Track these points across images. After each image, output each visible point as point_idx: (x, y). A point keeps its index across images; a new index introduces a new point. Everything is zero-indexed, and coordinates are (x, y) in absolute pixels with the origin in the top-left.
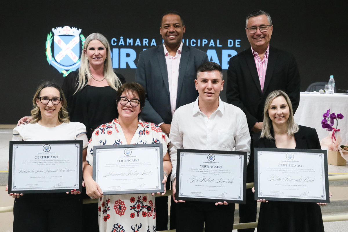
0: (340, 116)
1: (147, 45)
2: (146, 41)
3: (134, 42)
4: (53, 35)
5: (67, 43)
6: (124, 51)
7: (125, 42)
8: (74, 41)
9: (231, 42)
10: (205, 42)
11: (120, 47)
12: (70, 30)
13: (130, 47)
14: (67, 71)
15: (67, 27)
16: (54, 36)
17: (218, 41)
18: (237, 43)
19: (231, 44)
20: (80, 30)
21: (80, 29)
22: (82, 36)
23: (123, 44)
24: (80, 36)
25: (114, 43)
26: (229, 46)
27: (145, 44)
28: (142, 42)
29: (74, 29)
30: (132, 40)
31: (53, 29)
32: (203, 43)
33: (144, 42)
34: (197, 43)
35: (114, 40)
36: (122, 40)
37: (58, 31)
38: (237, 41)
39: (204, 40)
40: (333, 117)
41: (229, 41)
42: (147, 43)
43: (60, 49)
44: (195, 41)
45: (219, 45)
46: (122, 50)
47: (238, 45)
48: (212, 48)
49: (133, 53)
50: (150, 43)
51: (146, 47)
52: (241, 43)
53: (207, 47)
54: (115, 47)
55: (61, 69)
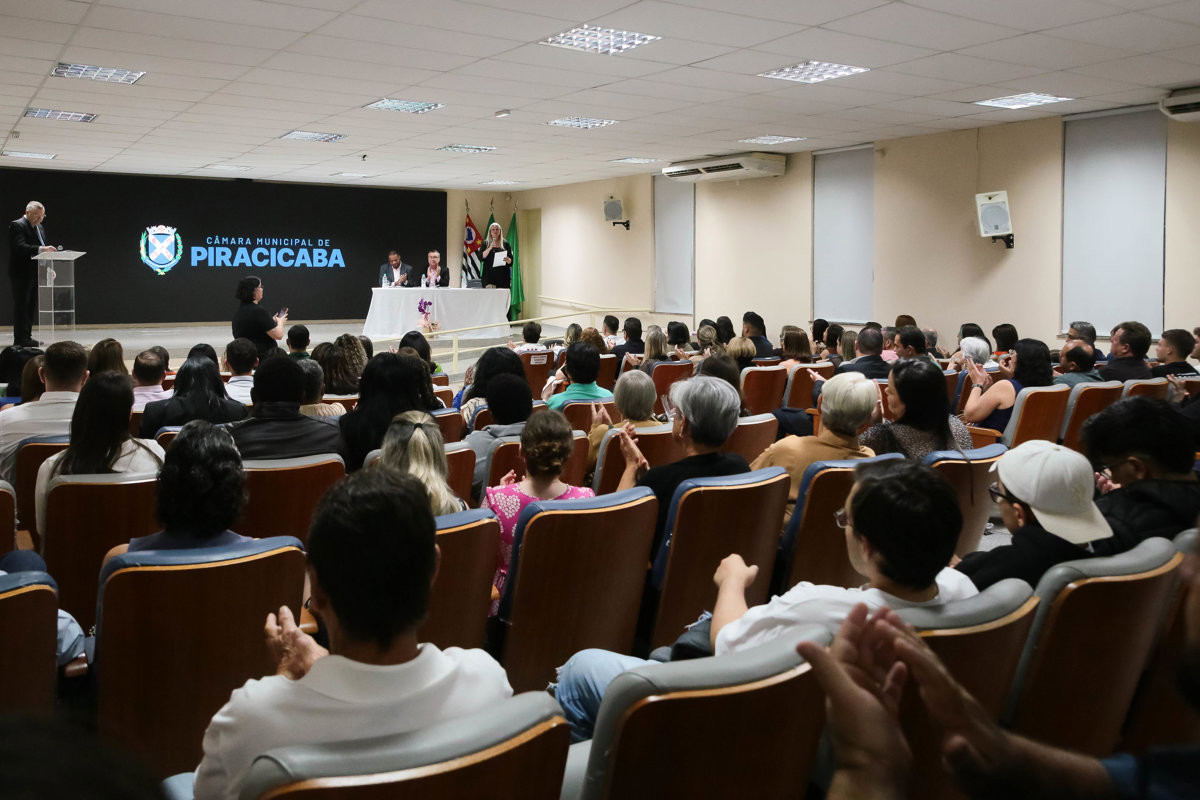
0: (430, 304)
1: (242, 244)
3: (229, 241)
4: (148, 233)
5: (161, 241)
6: (219, 250)
7: (221, 240)
8: (170, 239)
9: (320, 242)
10: (297, 241)
11: (215, 246)
12: (164, 229)
13: (225, 245)
14: (162, 269)
15: (161, 227)
16: (149, 235)
17: (309, 240)
18: (326, 243)
19: (321, 244)
20: (175, 229)
22: (177, 235)
23: (219, 242)
24: (175, 235)
25: (209, 242)
26: (319, 245)
28: (237, 241)
29: (169, 228)
30: (227, 239)
31: (148, 228)
33: (239, 241)
34: (289, 242)
35: (209, 239)
36: (217, 239)
37: (153, 230)
38: (326, 240)
39: (295, 240)
40: (426, 304)
41: (319, 240)
43: (155, 248)
44: (288, 240)
46: (217, 248)
48: (303, 247)
49: (228, 252)
50: (245, 241)
51: (241, 246)
52: (330, 243)
53: (299, 246)
54: (211, 246)
55: (156, 268)
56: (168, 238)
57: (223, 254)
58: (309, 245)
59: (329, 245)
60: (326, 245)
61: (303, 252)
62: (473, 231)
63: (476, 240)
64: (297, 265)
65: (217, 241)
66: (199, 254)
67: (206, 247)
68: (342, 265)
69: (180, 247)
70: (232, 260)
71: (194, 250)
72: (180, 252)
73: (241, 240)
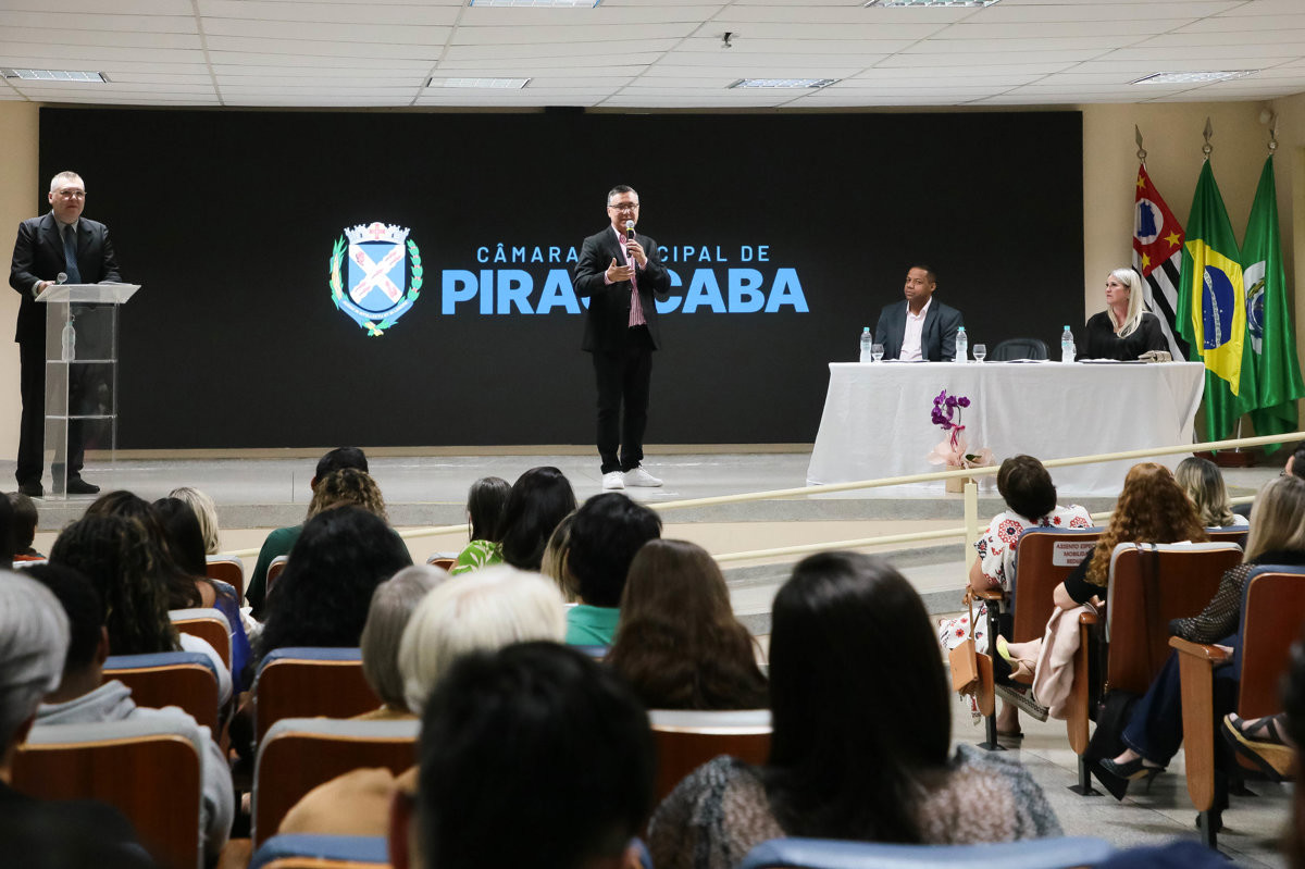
0: (964, 402)
1: (558, 260)
2: (555, 251)
3: (529, 254)
4: (347, 242)
5: (377, 260)
6: (506, 276)
7: (508, 253)
8: (395, 254)
9: (747, 251)
10: (688, 251)
11: (496, 267)
12: (384, 232)
13: (518, 265)
14: (377, 322)
15: (377, 225)
16: (350, 246)
17: (718, 248)
18: (761, 253)
19: (747, 256)
20: (407, 230)
21: (405, 229)
22: (411, 243)
23: (504, 259)
24: (406, 243)
25: (483, 258)
26: (743, 259)
27: (554, 257)
28: (545, 254)
29: (394, 229)
30: (523, 249)
31: (347, 231)
32: (686, 254)
33: (551, 254)
34: (670, 254)
35: (483, 252)
36: (500, 250)
37: (358, 234)
38: (760, 248)
39: (686, 248)
40: (951, 403)
41: (743, 248)
42: (556, 255)
43: (363, 275)
44: (666, 250)
45: (721, 257)
46: (501, 273)
47: (763, 257)
48: (705, 265)
49: (526, 280)
50: (564, 255)
51: (556, 266)
52: (769, 253)
53: (694, 263)
54: (486, 266)
55: (363, 319)
56: (391, 252)
57: (515, 285)
58: (719, 259)
59: (767, 260)
60: (760, 259)
61: (705, 277)
62: (1155, 210)
63: (1166, 232)
64: (690, 308)
65: (501, 255)
66: (460, 286)
67: (476, 269)
68: (802, 306)
69: (418, 270)
70: (534, 299)
71: (449, 277)
72: (417, 282)
73: (554, 253)
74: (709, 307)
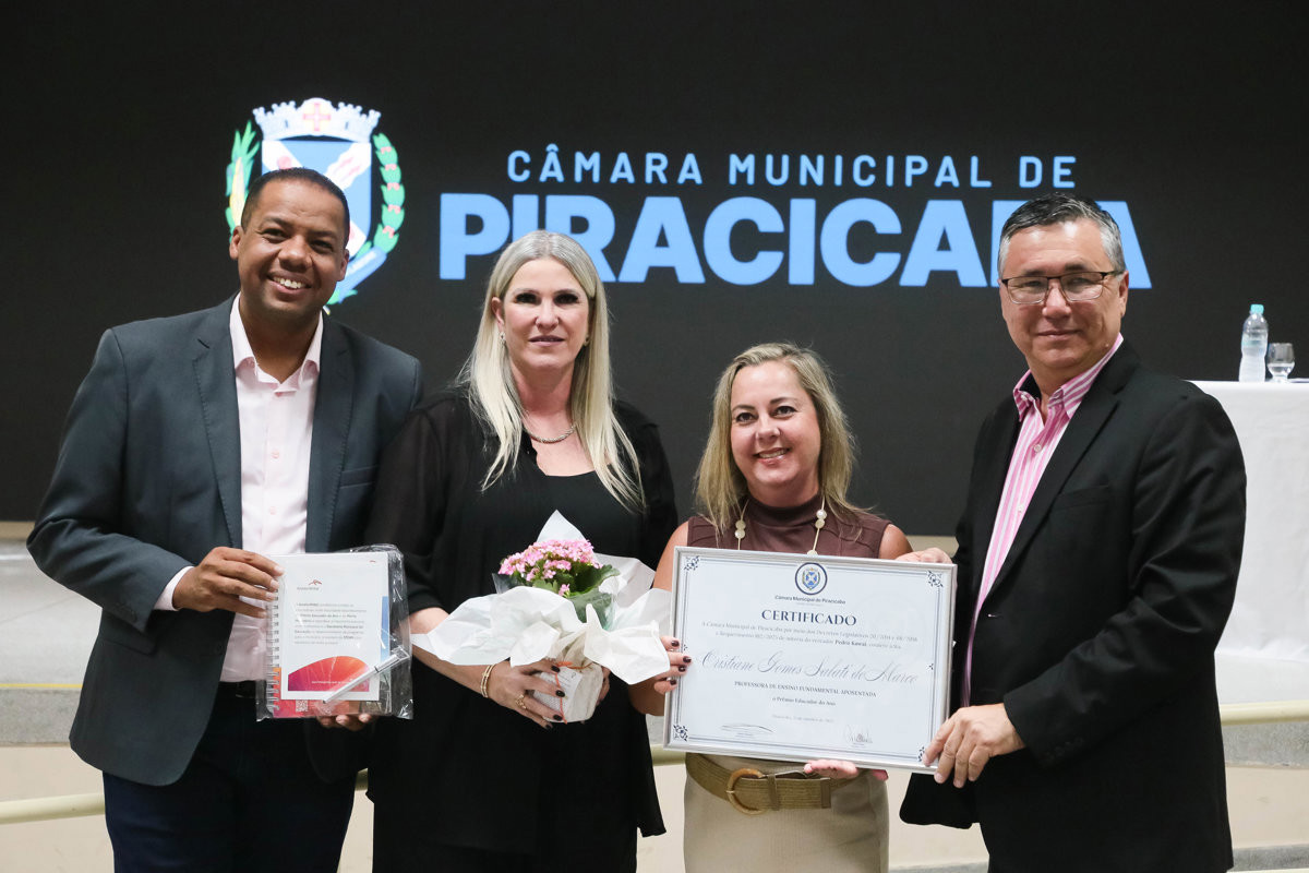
1: (663, 179)
2: (656, 162)
3: (607, 167)
4: (259, 136)
6: (562, 207)
7: (567, 164)
8: (349, 161)
9: (1031, 168)
10: (917, 163)
11: (544, 190)
12: (329, 118)
13: (586, 188)
15: (317, 105)
17: (975, 161)
18: (1058, 172)
19: (1031, 176)
20: (374, 116)
21: (372, 112)
22: (382, 141)
23: (559, 175)
24: (372, 141)
25: (519, 171)
26: (1024, 183)
27: (655, 175)
28: (638, 166)
29: (349, 112)
30: (596, 157)
31: (259, 113)
32: (910, 172)
33: (650, 168)
34: (880, 171)
35: (519, 161)
36: (552, 158)
37: (280, 121)
38: (1058, 161)
39: (910, 160)
41: (1024, 161)
42: (660, 170)
44: (872, 163)
45: (980, 178)
46: (553, 201)
47: (1063, 178)
48: (947, 192)
49: (600, 216)
50: (673, 170)
51: (658, 189)
52: (1076, 172)
53: (926, 190)
54: (524, 188)
56: (343, 157)
57: (579, 225)
58: (975, 182)
59: (1070, 185)
60: (1057, 183)
61: (946, 216)
64: (915, 276)
65: (552, 168)
66: (474, 225)
67: (505, 193)
68: (1138, 275)
69: (394, 193)
70: (616, 253)
71: (454, 207)
72: (394, 216)
73: (656, 165)
74: (951, 276)
